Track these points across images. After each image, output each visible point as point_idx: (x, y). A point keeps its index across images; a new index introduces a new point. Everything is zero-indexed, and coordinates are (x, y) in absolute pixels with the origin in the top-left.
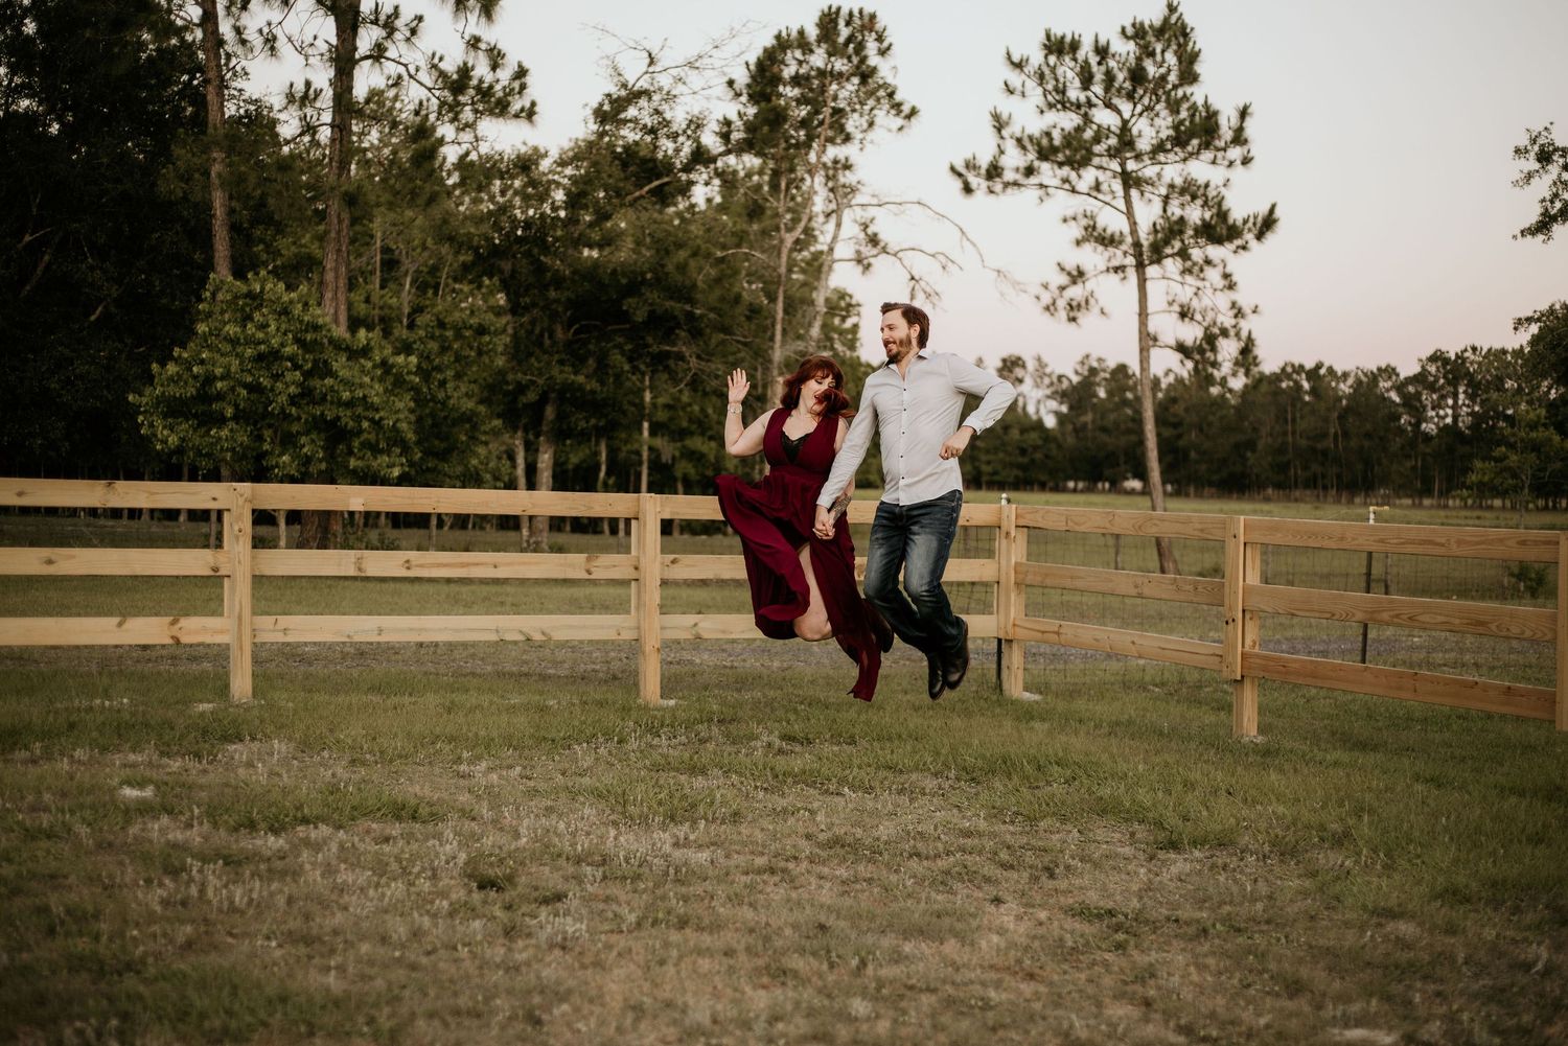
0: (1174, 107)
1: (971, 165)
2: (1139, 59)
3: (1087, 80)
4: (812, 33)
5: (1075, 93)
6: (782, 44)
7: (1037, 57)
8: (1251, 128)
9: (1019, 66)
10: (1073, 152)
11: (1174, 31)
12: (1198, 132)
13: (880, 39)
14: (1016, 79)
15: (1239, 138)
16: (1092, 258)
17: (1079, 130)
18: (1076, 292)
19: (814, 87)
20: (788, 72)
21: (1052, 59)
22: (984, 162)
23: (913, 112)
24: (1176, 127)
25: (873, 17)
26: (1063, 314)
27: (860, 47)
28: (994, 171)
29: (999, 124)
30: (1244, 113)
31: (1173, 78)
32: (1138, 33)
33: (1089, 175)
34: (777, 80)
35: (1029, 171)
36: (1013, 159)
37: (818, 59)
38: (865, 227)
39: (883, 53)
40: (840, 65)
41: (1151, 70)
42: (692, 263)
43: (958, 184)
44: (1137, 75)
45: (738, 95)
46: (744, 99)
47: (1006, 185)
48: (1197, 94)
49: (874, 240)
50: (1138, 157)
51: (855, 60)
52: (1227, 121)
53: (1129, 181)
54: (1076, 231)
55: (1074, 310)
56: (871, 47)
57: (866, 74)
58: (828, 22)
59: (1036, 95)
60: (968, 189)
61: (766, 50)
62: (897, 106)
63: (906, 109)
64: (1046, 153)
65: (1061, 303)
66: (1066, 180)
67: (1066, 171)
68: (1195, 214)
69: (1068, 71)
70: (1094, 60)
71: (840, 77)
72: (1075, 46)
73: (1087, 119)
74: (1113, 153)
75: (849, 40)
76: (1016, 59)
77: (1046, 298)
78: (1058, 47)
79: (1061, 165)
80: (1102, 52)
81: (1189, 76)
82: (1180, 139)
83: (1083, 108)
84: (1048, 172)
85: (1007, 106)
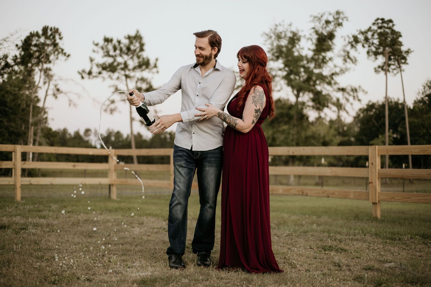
0: (139, 57)
1: (84, 71)
2: (129, 45)
3: (115, 49)
4: (40, 32)
5: (112, 53)
6: (32, 35)
7: (102, 43)
8: (158, 64)
9: (97, 45)
10: (111, 68)
11: (138, 37)
12: (145, 64)
13: (60, 35)
14: (96, 48)
15: (155, 66)
16: (117, 97)
17: (113, 63)
18: (112, 106)
19: (41, 47)
20: (34, 42)
21: (106, 43)
22: (87, 70)
23: (69, 56)
24: (139, 63)
25: (58, 29)
26: (109, 112)
27: (54, 37)
28: (90, 73)
29: (92, 60)
30: (157, 60)
31: (138, 50)
32: (129, 38)
33: (116, 75)
34: (30, 45)
35: (100, 73)
36: (95, 70)
37: (42, 40)
38: (56, 86)
39: (61, 39)
40: (48, 42)
41: (132, 48)
42: (6, 96)
43: (80, 76)
44: (129, 49)
45: (19, 49)
46: (21, 49)
47: (94, 77)
48: (145, 55)
49: (58, 90)
50: (129, 70)
51: (53, 41)
52: (152, 62)
53: (127, 76)
54: (113, 89)
55: (112, 111)
56: (57, 37)
57: (55, 45)
58: (45, 30)
59: (101, 53)
60: (83, 77)
61: (27, 37)
62: (65, 54)
63: (67, 54)
64: (104, 68)
65: (109, 109)
66: (110, 76)
67: (110, 73)
68: (144, 86)
69: (110, 47)
70: (117, 44)
71: (48, 45)
72: (111, 40)
73: (115, 60)
74: (122, 69)
75: (51, 35)
76: (96, 43)
77: (104, 107)
78: (107, 40)
79: (109, 71)
80: (119, 42)
81: (142, 50)
82: (140, 66)
83: (114, 57)
84: (105, 74)
85: (93, 56)
